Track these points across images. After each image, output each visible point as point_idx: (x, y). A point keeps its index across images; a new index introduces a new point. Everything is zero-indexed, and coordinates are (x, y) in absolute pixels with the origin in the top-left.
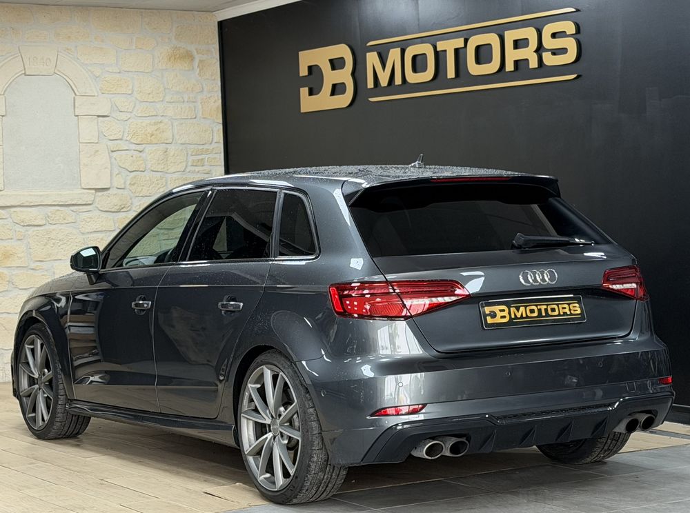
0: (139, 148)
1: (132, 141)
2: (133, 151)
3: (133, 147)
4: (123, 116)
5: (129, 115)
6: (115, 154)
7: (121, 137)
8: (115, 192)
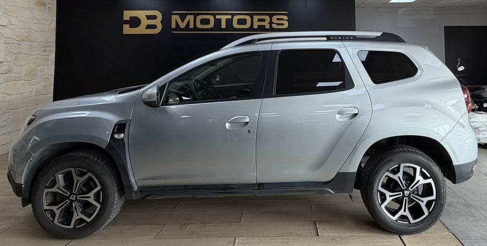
0: (19, 42)
1: (16, 39)
2: (15, 45)
3: (16, 42)
4: (13, 27)
5: (16, 27)
6: (7, 45)
7: (10, 37)
8: (6, 64)
